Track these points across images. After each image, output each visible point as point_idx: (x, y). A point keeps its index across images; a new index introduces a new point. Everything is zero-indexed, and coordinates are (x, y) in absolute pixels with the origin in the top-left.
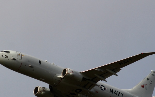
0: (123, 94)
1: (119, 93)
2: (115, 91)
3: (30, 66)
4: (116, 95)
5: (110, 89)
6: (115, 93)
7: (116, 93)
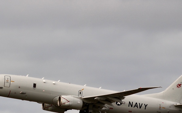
0: (147, 105)
1: (141, 105)
2: (136, 103)
3: (20, 93)
4: (137, 108)
5: (130, 102)
6: (135, 106)
7: (137, 106)
